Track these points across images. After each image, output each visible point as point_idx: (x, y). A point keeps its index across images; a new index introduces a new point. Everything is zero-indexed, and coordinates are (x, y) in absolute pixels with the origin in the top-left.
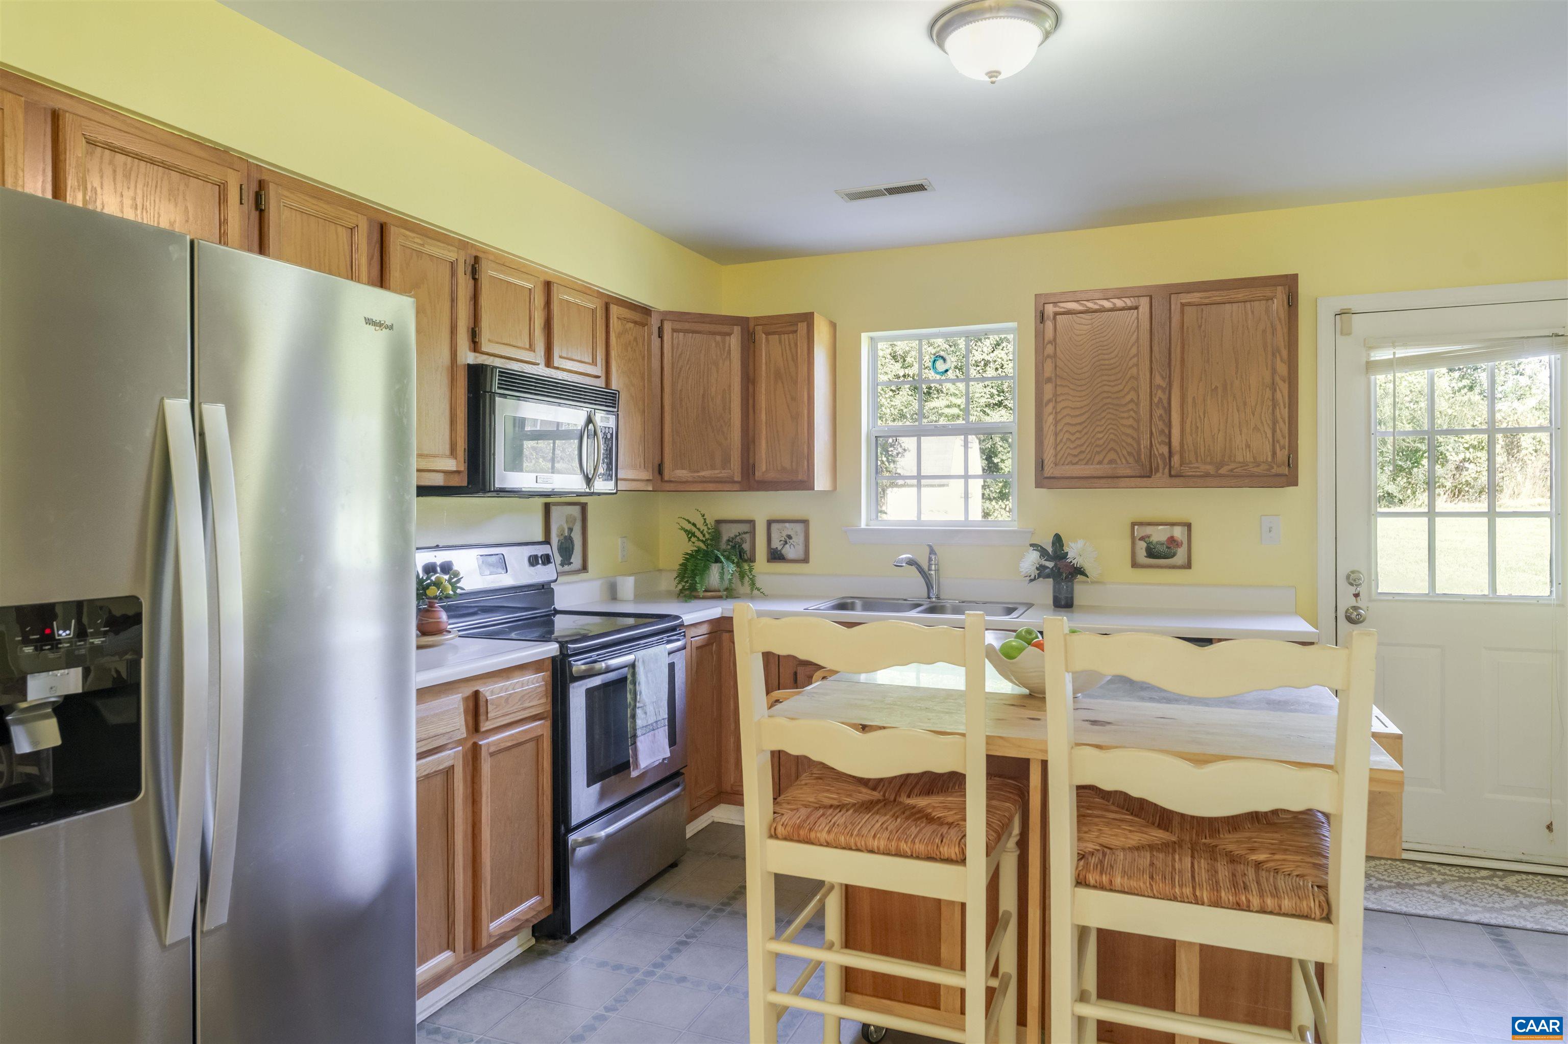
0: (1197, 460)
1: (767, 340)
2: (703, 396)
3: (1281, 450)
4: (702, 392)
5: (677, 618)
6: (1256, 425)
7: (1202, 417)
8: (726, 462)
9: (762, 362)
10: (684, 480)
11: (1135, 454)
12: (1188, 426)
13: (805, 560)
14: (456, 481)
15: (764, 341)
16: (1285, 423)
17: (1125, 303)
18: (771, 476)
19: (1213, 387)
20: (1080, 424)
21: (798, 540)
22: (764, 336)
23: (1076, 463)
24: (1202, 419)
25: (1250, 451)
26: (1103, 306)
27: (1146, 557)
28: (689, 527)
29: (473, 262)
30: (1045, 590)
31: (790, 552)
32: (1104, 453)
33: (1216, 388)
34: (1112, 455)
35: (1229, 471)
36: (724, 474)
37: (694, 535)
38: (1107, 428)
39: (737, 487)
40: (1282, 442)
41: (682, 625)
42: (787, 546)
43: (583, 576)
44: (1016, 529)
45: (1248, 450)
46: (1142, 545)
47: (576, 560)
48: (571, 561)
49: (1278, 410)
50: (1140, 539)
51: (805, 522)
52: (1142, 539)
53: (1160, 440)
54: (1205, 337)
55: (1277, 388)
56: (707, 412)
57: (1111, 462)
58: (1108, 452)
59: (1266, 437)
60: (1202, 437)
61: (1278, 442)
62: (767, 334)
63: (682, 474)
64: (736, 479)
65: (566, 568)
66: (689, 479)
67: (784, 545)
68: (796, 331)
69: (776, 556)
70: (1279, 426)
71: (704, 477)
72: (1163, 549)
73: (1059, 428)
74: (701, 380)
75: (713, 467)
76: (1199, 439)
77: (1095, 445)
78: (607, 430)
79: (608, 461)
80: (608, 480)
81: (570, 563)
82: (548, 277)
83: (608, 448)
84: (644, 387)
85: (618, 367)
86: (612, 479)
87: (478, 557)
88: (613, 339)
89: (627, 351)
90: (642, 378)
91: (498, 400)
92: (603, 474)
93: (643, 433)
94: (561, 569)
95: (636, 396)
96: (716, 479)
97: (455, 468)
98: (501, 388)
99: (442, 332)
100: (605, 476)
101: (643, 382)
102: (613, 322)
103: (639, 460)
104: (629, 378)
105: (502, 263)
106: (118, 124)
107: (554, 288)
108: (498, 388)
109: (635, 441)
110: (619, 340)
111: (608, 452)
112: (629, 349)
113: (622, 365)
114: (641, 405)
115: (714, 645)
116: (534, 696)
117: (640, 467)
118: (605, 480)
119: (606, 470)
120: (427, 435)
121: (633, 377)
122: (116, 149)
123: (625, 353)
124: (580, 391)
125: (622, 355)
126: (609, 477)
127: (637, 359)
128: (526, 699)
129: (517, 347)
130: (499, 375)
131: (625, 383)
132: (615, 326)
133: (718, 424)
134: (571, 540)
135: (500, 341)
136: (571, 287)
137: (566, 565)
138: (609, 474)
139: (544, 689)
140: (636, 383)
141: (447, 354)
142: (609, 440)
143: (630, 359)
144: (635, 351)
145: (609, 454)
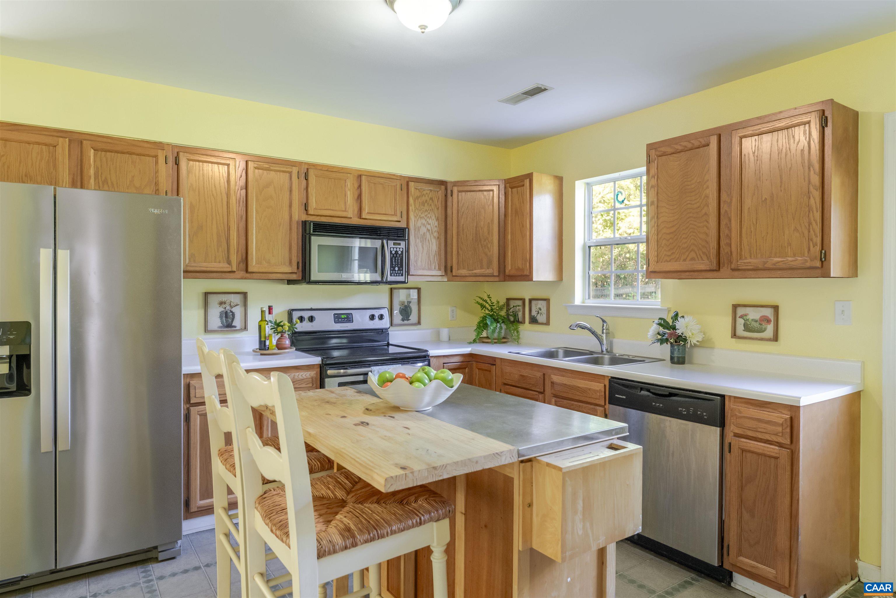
0: (751, 257)
1: (512, 192)
2: (476, 227)
3: (814, 247)
4: (475, 224)
5: (427, 351)
6: (796, 228)
7: (755, 223)
8: (489, 264)
9: (509, 205)
10: (464, 275)
11: (707, 253)
12: (744, 231)
13: (548, 323)
14: (294, 277)
15: (510, 193)
16: (817, 224)
17: (701, 142)
18: (513, 272)
19: (763, 199)
20: (672, 233)
21: (544, 310)
22: (510, 189)
23: (670, 261)
24: (755, 225)
25: (791, 248)
26: (686, 147)
27: (744, 330)
28: (481, 301)
29: (306, 171)
30: (665, 350)
31: (542, 318)
32: (687, 253)
33: (766, 199)
34: (693, 255)
35: (773, 265)
36: (489, 271)
37: (485, 307)
38: (690, 235)
39: (497, 279)
40: (815, 240)
41: (428, 356)
42: (539, 315)
43: (418, 326)
44: (660, 307)
45: (789, 247)
46: (740, 322)
47: (413, 318)
48: (410, 318)
49: (811, 214)
50: (739, 317)
51: (547, 300)
52: (741, 317)
53: (725, 243)
54: (757, 160)
55: (811, 195)
56: (478, 236)
57: (693, 259)
58: (690, 252)
59: (804, 236)
60: (755, 239)
61: (812, 240)
62: (512, 188)
63: (463, 272)
64: (495, 274)
65: (406, 322)
66: (467, 275)
67: (538, 314)
68: (523, 185)
69: (534, 321)
70: (812, 227)
71: (476, 273)
72: (756, 325)
73: (659, 236)
74: (475, 218)
75: (482, 268)
76: (752, 240)
77: (681, 248)
78: (398, 250)
79: (399, 266)
80: (399, 276)
81: (409, 320)
82: (360, 173)
83: (399, 259)
84: (439, 224)
85: (416, 215)
86: (402, 275)
87: (335, 314)
88: (411, 200)
89: (424, 206)
90: (437, 219)
91: (313, 238)
92: (395, 273)
93: (438, 250)
94: (402, 322)
95: (432, 230)
96: (483, 275)
97: (291, 271)
98: (315, 232)
99: (283, 207)
100: (397, 274)
101: (437, 222)
102: (411, 191)
103: (434, 265)
104: (426, 220)
105: (326, 170)
106: (109, 141)
107: (363, 178)
108: (313, 231)
109: (431, 254)
110: (416, 200)
111: (399, 261)
112: (426, 204)
113: (420, 214)
114: (436, 234)
115: (467, 369)
116: (302, 383)
117: (435, 269)
118: (397, 276)
119: (398, 271)
120: (273, 256)
121: (429, 219)
122: (106, 151)
123: (423, 207)
124: (376, 230)
125: (420, 208)
126: (400, 275)
127: (433, 209)
128: (297, 384)
129: (336, 210)
130: (313, 226)
131: (422, 223)
132: (413, 193)
133: (485, 243)
134: (410, 308)
135: (323, 208)
136: (378, 176)
137: (406, 320)
138: (400, 273)
139: (311, 380)
140: (431, 223)
141: (287, 217)
142: (400, 255)
143: (426, 210)
144: (431, 205)
145: (400, 262)
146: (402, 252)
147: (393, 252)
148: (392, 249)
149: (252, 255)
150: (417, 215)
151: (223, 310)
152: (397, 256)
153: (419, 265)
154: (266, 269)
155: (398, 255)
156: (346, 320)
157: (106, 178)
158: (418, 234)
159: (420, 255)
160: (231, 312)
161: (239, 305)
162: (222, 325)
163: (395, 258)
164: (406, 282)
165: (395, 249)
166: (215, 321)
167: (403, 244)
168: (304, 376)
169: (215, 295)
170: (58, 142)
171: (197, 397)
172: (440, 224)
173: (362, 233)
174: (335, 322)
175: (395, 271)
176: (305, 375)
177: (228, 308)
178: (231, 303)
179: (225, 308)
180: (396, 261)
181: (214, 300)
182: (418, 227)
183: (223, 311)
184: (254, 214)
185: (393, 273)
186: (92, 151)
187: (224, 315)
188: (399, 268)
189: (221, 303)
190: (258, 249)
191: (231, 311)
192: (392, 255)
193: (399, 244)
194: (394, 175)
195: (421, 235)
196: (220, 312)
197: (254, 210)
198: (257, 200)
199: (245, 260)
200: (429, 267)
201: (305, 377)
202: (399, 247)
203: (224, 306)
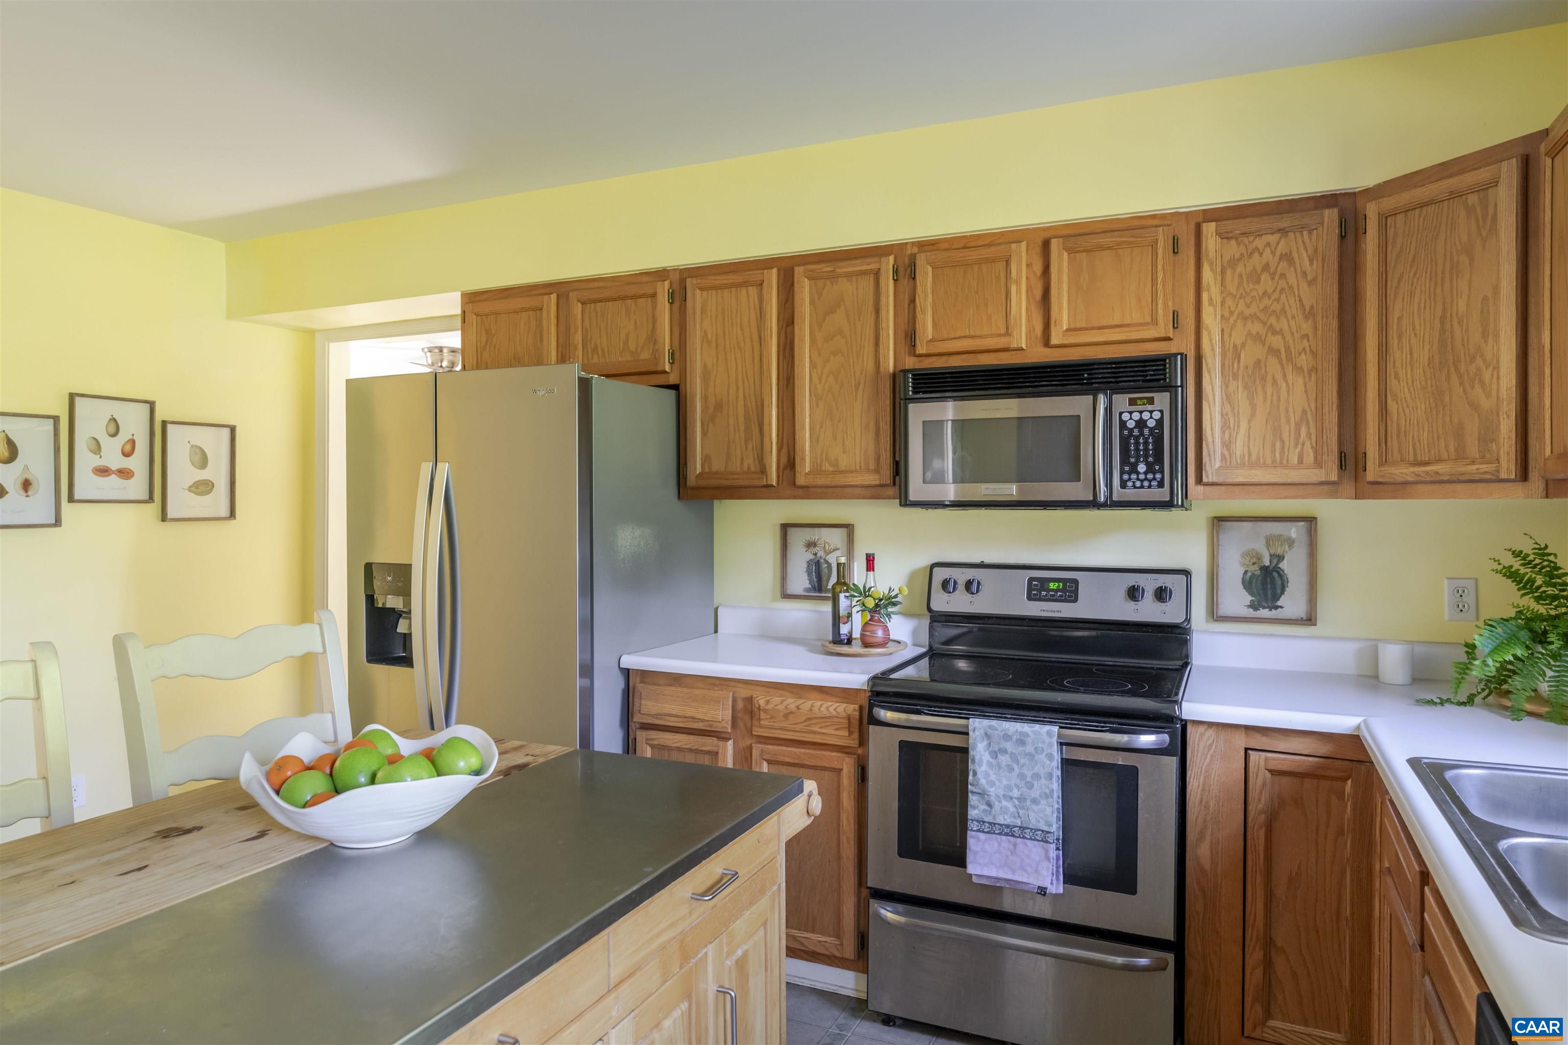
8: (1487, 441)
10: (1400, 480)
14: (888, 494)
18: (1551, 467)
22: (1549, 161)
29: (912, 260)
43: (1307, 630)
47: (1292, 603)
48: (1279, 603)
63: (1402, 472)
65: (1264, 613)
66: (1409, 479)
71: (1437, 473)
78: (1146, 416)
79: (1151, 459)
80: (1150, 487)
81: (1277, 607)
82: (1047, 235)
83: (1150, 440)
84: (1315, 328)
85: (1227, 314)
86: (1161, 484)
87: (1031, 580)
88: (1207, 274)
89: (1258, 282)
90: (1310, 314)
91: (911, 406)
92: (1138, 479)
93: (1313, 406)
94: (1251, 613)
95: (1287, 349)
96: (1462, 478)
97: (877, 482)
98: (919, 392)
99: (864, 347)
100: (1142, 481)
101: (1310, 322)
102: (1207, 248)
103: (1297, 451)
104: (1265, 324)
105: (961, 246)
106: (601, 284)
107: (1055, 244)
108: (914, 392)
109: (1283, 419)
110: (1229, 272)
111: (1151, 447)
112: (1265, 277)
113: (1242, 306)
114: (1304, 361)
115: (1349, 782)
116: (827, 724)
117: (1301, 461)
118: (1142, 487)
119: (1146, 473)
120: (844, 452)
121: (1278, 319)
122: (596, 301)
123: (1251, 286)
124: (1079, 370)
125: (1241, 291)
126: (1154, 483)
127: (1291, 287)
128: (816, 724)
129: (980, 337)
130: (913, 379)
131: (1249, 334)
132: (1212, 254)
133: (1472, 368)
134: (1278, 573)
135: (953, 336)
136: (1102, 230)
137: (1264, 608)
138: (1154, 479)
139: (846, 721)
140: (1286, 328)
141: (870, 366)
142: (1151, 429)
143: (1265, 293)
144: (1283, 276)
145: (1154, 449)
146: (1160, 422)
147: (1131, 424)
148: (1126, 416)
149: (803, 451)
150: (1231, 313)
151: (812, 557)
152: (1142, 434)
153: (1238, 453)
154: (828, 480)
155: (1146, 431)
156: (1059, 594)
157: (596, 346)
158: (1236, 365)
159: (1244, 425)
160: (827, 562)
161: (839, 549)
162: (810, 586)
163: (1137, 438)
164: (1180, 504)
165: (1136, 416)
166: (800, 581)
167: (1162, 400)
168: (831, 709)
169: (798, 529)
170: (543, 302)
171: (641, 712)
172: (1320, 326)
173: (1036, 384)
174: (1030, 598)
175: (1138, 473)
176: (835, 709)
177: (821, 554)
178: (826, 544)
179: (816, 554)
180: (1141, 447)
181: (798, 538)
182: (1235, 346)
183: (811, 560)
184: (807, 370)
185: (1130, 479)
186: (580, 305)
187: (814, 567)
188: (1148, 464)
189: (811, 545)
190: (814, 439)
191: (825, 560)
192: (1126, 432)
193: (1151, 401)
194: (1154, 217)
195: (1246, 367)
196: (808, 562)
197: (807, 360)
198: (813, 341)
199: (790, 464)
200: (1278, 456)
201: (834, 713)
202: (1150, 407)
203: (815, 550)
